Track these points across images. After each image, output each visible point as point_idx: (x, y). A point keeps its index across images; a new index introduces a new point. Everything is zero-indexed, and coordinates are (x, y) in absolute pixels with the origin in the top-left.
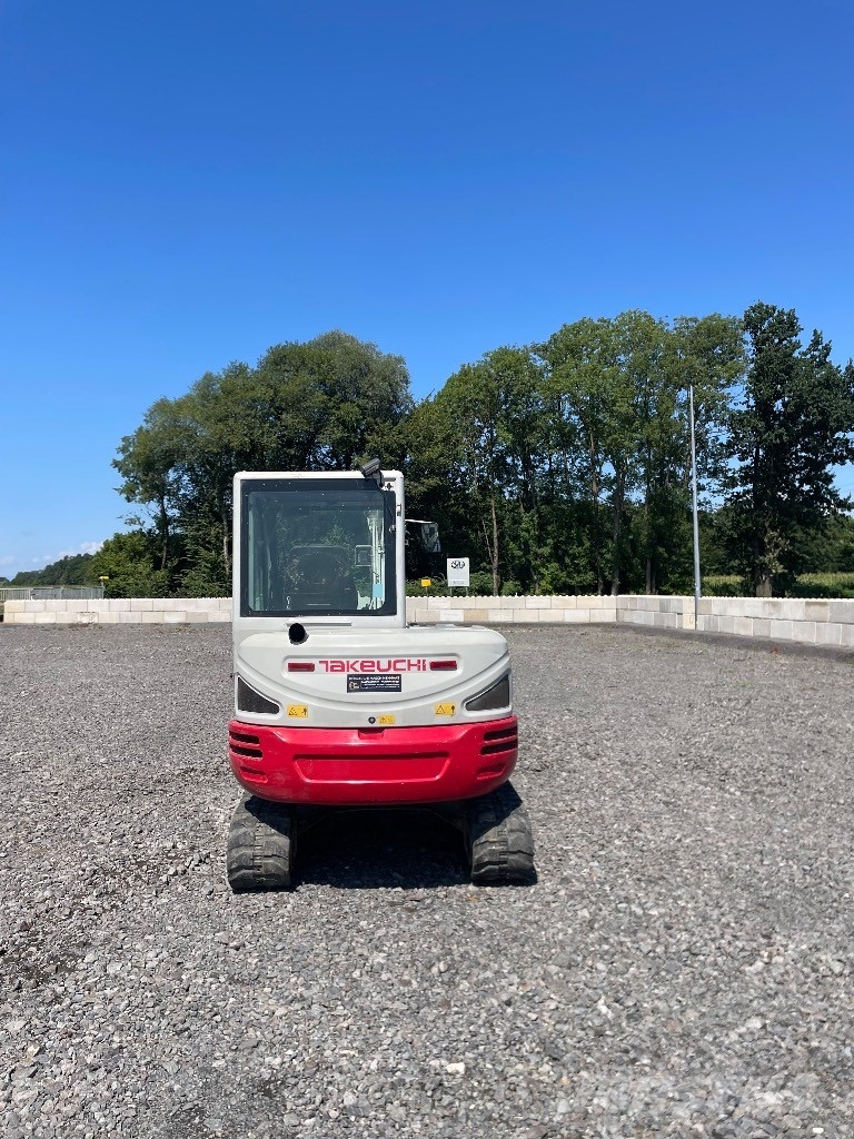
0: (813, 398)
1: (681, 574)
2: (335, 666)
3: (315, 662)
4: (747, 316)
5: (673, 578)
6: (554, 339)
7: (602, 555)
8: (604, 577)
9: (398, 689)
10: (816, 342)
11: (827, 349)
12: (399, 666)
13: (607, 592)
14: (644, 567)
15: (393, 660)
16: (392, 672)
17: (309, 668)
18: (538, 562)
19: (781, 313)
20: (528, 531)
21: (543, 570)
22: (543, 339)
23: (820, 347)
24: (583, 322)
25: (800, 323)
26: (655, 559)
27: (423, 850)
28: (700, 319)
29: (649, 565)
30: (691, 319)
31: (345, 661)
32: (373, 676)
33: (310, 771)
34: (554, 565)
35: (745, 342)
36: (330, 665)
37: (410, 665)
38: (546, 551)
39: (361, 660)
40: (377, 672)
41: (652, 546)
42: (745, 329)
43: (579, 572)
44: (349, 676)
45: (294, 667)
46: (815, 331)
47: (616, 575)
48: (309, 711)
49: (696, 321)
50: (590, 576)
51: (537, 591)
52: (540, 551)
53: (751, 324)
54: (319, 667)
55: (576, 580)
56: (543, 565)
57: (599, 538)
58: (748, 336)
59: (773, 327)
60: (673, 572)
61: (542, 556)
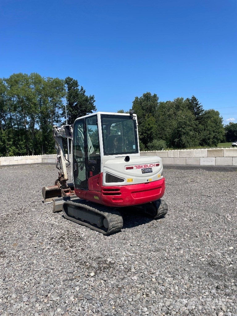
0: (84, 104)
1: (52, 149)
2: (138, 167)
3: (133, 166)
4: (66, 80)
5: (50, 150)
6: (11, 78)
7: (29, 144)
8: (29, 150)
9: (152, 172)
10: (82, 89)
11: (84, 91)
12: (152, 166)
13: (31, 154)
14: (41, 147)
15: (150, 164)
16: (150, 167)
17: (132, 168)
18: (8, 146)
19: (74, 80)
20: (4, 137)
21: (10, 149)
22: (8, 77)
23: (83, 91)
24: (20, 74)
25: (79, 84)
26: (44, 145)
27: (128, 217)
28: (54, 79)
29: (43, 146)
30: (51, 78)
31: (140, 165)
32: (147, 169)
33: (135, 196)
34: (14, 147)
35: (65, 87)
36: (137, 167)
37: (153, 165)
38: (11, 143)
39: (144, 165)
40: (147, 168)
41: (44, 141)
42: (65, 83)
43: (22, 149)
44: (142, 169)
45: (127, 168)
46: (82, 87)
47: (33, 149)
48: (133, 180)
49: (52, 79)
50: (25, 151)
51: (8, 155)
52: (9, 143)
53: (67, 82)
54: (135, 168)
55: (21, 151)
56: (10, 147)
57: (27, 139)
58: (66, 85)
59: (72, 84)
60: (49, 149)
61: (10, 144)
